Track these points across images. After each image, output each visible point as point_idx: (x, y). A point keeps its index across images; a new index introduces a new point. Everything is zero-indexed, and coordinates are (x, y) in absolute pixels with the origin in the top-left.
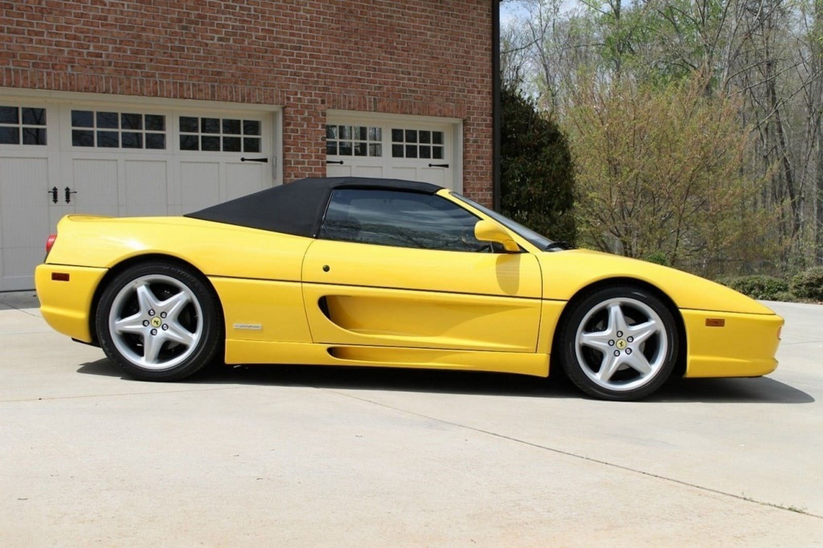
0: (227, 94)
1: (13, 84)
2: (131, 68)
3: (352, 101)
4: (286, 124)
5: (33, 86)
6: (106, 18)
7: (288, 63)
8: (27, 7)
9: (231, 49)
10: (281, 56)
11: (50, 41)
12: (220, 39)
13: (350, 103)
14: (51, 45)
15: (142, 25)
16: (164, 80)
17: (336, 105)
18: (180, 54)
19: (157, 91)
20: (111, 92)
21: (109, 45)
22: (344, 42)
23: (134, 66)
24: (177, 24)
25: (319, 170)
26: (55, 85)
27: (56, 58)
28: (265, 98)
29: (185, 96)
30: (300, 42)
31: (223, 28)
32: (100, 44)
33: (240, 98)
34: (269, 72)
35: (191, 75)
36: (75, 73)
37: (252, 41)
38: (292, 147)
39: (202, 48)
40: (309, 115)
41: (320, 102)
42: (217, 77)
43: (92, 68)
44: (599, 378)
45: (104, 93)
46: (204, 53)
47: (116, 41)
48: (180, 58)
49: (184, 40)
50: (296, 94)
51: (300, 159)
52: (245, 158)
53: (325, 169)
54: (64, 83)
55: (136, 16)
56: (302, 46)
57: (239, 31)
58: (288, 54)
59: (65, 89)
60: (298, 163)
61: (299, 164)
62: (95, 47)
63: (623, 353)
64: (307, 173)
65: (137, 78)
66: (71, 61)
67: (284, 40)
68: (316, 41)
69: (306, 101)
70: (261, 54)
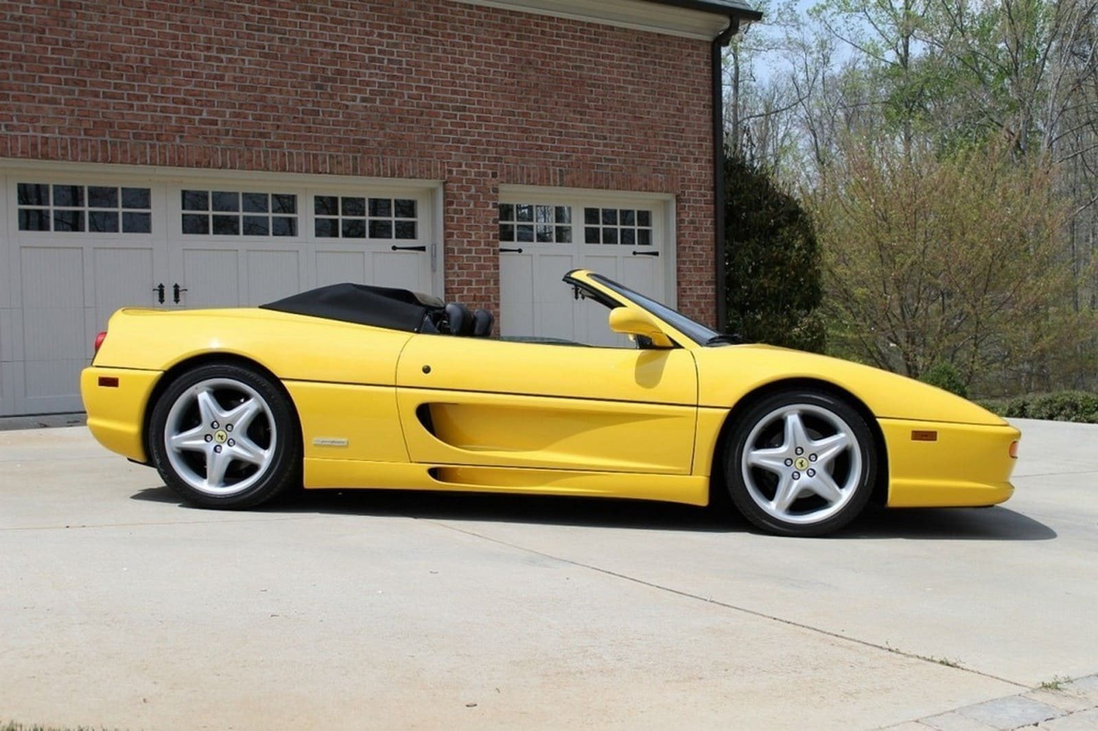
0: (372, 167)
1: (110, 159)
2: (253, 137)
3: (532, 174)
4: (448, 203)
5: (134, 162)
6: (222, 78)
7: (450, 127)
8: (127, 66)
9: (378, 111)
10: (440, 119)
11: (154, 106)
12: (364, 100)
13: (529, 176)
14: (156, 111)
15: (266, 84)
16: (294, 152)
17: (511, 178)
18: (314, 119)
19: (285, 165)
20: (229, 166)
21: (226, 110)
22: (520, 100)
23: (256, 134)
24: (310, 83)
25: (490, 260)
26: (160, 159)
27: (161, 127)
28: (420, 171)
29: (320, 170)
30: (464, 101)
31: (368, 86)
32: (216, 109)
33: (389, 172)
34: (426, 138)
35: (329, 144)
36: (184, 145)
37: (404, 101)
38: (455, 232)
39: (341, 111)
40: (477, 191)
41: (490, 176)
42: (360, 146)
43: (205, 138)
44: (774, 508)
45: (220, 168)
46: (343, 117)
47: (235, 104)
48: (314, 123)
49: (319, 102)
50: (460, 165)
51: (466, 246)
52: (398, 246)
53: (498, 259)
54: (170, 158)
55: (260, 74)
56: (468, 106)
57: (387, 90)
58: (449, 116)
59: (172, 164)
60: (462, 251)
61: (464, 253)
62: (209, 113)
63: (804, 476)
64: (474, 264)
65: (261, 149)
66: (180, 130)
67: (444, 99)
68: (485, 99)
69: (473, 174)
70: (415, 117)
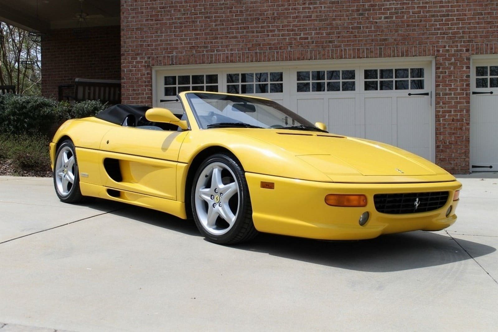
0: (390, 52)
1: (258, 60)
2: (326, 43)
3: (494, 48)
4: (437, 68)
5: (269, 60)
6: (311, 17)
7: (438, 26)
8: (267, 17)
9: (394, 23)
10: (433, 23)
11: (278, 34)
12: (386, 18)
13: (492, 49)
14: (279, 36)
15: (333, 17)
16: (347, 48)
17: (479, 51)
18: (358, 31)
19: (342, 56)
20: (313, 58)
21: (312, 31)
22: (486, 5)
23: (328, 42)
24: (356, 13)
25: (464, 98)
26: (281, 58)
27: (282, 43)
28: (419, 52)
29: (361, 56)
30: (447, 11)
31: (388, 10)
32: (307, 32)
33: (400, 54)
34: (423, 34)
35: (365, 43)
36: (292, 50)
37: (410, 16)
38: (441, 84)
39: (373, 25)
40: (455, 60)
41: (465, 51)
42: (383, 42)
43: (302, 46)
45: (309, 60)
46: (374, 28)
47: (317, 28)
48: (358, 33)
49: (361, 22)
50: (445, 47)
51: (447, 91)
52: (412, 93)
53: (469, 98)
54: (285, 57)
55: (330, 12)
56: (450, 13)
57: (400, 11)
58: (438, 20)
59: (286, 60)
60: (446, 94)
61: (446, 95)
62: (304, 34)
64: (453, 101)
65: (330, 49)
66: (291, 44)
67: (435, 12)
68: (461, 8)
69: (453, 51)
70: (417, 24)
